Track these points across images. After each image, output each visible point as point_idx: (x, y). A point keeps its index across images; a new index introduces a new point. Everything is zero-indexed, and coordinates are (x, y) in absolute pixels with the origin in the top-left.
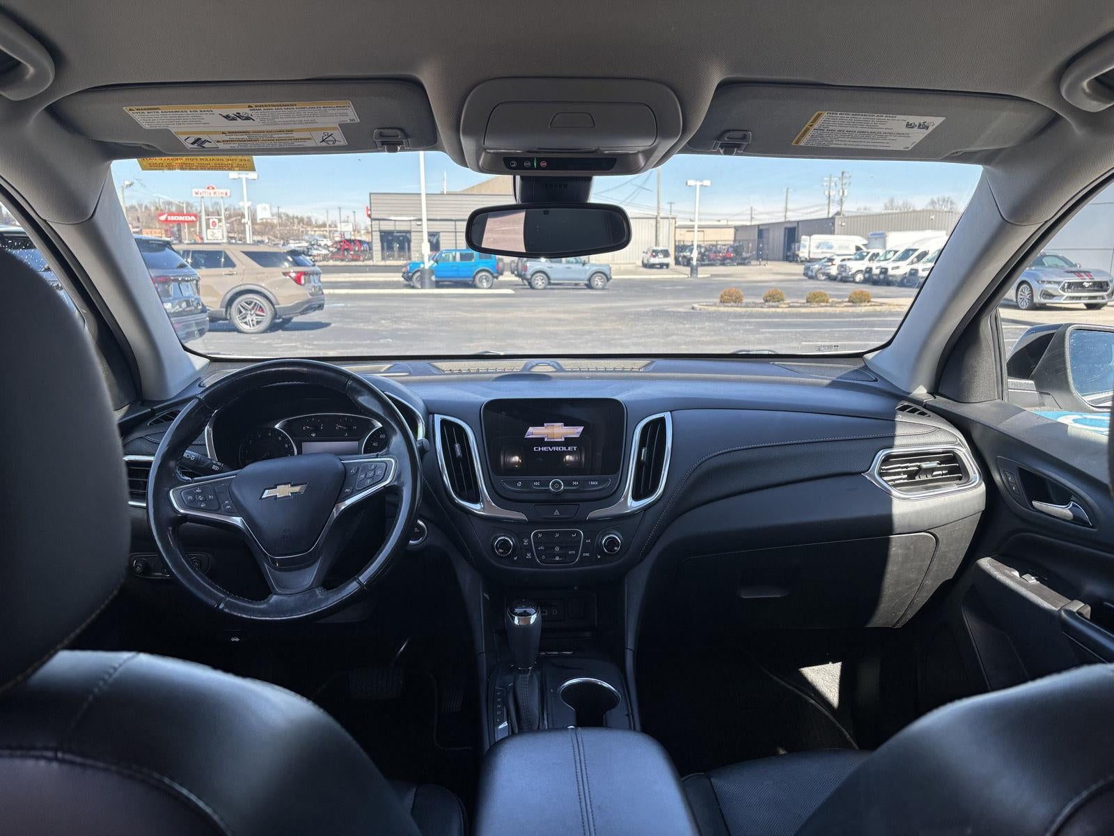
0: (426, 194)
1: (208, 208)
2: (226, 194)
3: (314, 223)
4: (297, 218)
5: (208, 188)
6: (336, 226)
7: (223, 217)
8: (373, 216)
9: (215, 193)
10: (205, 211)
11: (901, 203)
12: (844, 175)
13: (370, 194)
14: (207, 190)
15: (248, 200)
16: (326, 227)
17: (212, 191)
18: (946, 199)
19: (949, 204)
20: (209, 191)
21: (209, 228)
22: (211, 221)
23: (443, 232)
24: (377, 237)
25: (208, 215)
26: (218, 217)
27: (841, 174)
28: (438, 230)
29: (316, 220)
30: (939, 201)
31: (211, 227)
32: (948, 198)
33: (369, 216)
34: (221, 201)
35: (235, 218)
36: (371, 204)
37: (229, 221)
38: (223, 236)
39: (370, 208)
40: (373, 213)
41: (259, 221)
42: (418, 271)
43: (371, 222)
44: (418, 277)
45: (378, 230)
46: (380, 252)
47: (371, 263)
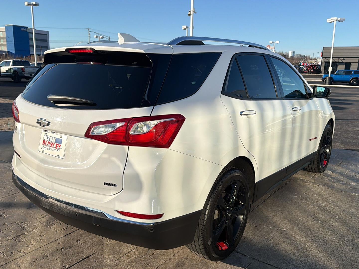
8: (323, 56)
9: (270, 48)
13: (323, 47)
24: (323, 64)
33: (322, 56)
36: (323, 51)
39: (323, 53)
40: (323, 55)
41: (289, 57)
42: (326, 78)
43: (322, 58)
44: (326, 81)
45: (324, 61)
46: (324, 70)
47: (319, 74)
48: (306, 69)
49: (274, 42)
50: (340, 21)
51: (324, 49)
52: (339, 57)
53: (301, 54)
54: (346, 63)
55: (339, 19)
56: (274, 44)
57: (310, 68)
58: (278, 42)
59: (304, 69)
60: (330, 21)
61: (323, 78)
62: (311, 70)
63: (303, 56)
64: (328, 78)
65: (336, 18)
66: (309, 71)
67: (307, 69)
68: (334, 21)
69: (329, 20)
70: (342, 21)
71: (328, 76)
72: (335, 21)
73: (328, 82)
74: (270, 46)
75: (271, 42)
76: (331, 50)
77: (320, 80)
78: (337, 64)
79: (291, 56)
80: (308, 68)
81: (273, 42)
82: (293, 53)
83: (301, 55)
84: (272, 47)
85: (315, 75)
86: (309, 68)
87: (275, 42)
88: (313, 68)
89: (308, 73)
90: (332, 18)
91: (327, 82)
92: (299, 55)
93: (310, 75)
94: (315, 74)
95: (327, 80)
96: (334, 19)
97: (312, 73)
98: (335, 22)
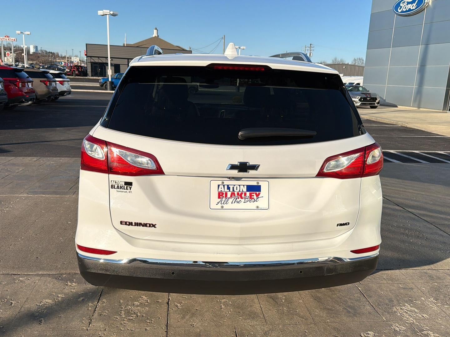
0: (110, 45)
1: (5, 45)
2: (14, 40)
3: (60, 56)
4: (51, 53)
5: (5, 37)
6: (71, 58)
7: (13, 51)
8: (88, 55)
10: (3, 47)
11: (340, 60)
12: (312, 45)
13: (86, 44)
14: (4, 38)
15: (26, 45)
16: (66, 58)
17: (7, 38)
18: (361, 59)
19: (362, 61)
20: (6, 38)
21: (6, 57)
22: (7, 53)
23: (121, 64)
24: (89, 65)
25: (5, 50)
26: (10, 51)
27: (310, 45)
28: (120, 63)
29: (61, 55)
30: (357, 59)
31: (7, 56)
32: (361, 58)
33: (86, 55)
34: (11, 43)
35: (19, 51)
36: (87, 49)
37: (16, 53)
38: (13, 61)
39: (87, 51)
40: (88, 53)
41: (31, 53)
42: (106, 82)
43: (87, 58)
44: (106, 85)
45: (90, 62)
46: (91, 73)
47: (86, 78)
48: (69, 70)
49: (23, 33)
50: (113, 15)
51: (87, 46)
52: (98, 57)
53: (46, 50)
54: (115, 64)
55: (112, 13)
56: (23, 35)
57: (74, 69)
58: (29, 33)
59: (67, 70)
60: (102, 14)
61: (103, 83)
62: (76, 72)
63: (49, 53)
64: (108, 82)
65: (108, 11)
66: (73, 72)
67: (71, 70)
68: (106, 15)
69: (100, 13)
70: (115, 16)
71: (109, 81)
72: (108, 14)
73: (110, 88)
74: (9, 37)
75: (19, 32)
76: (107, 48)
77: (98, 84)
78: (105, 65)
79: (33, 52)
80: (72, 68)
81: (21, 33)
82: (36, 48)
83: (46, 52)
84: (11, 38)
85: (81, 78)
86: (72, 70)
87: (25, 33)
88: (78, 69)
89: (73, 76)
90: (104, 11)
91: (108, 87)
92: (43, 51)
93: (75, 78)
94: (81, 76)
95: (108, 85)
96: (107, 12)
97: (77, 75)
98: (108, 16)
